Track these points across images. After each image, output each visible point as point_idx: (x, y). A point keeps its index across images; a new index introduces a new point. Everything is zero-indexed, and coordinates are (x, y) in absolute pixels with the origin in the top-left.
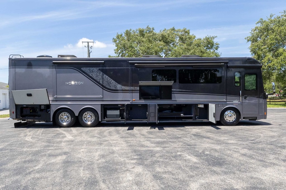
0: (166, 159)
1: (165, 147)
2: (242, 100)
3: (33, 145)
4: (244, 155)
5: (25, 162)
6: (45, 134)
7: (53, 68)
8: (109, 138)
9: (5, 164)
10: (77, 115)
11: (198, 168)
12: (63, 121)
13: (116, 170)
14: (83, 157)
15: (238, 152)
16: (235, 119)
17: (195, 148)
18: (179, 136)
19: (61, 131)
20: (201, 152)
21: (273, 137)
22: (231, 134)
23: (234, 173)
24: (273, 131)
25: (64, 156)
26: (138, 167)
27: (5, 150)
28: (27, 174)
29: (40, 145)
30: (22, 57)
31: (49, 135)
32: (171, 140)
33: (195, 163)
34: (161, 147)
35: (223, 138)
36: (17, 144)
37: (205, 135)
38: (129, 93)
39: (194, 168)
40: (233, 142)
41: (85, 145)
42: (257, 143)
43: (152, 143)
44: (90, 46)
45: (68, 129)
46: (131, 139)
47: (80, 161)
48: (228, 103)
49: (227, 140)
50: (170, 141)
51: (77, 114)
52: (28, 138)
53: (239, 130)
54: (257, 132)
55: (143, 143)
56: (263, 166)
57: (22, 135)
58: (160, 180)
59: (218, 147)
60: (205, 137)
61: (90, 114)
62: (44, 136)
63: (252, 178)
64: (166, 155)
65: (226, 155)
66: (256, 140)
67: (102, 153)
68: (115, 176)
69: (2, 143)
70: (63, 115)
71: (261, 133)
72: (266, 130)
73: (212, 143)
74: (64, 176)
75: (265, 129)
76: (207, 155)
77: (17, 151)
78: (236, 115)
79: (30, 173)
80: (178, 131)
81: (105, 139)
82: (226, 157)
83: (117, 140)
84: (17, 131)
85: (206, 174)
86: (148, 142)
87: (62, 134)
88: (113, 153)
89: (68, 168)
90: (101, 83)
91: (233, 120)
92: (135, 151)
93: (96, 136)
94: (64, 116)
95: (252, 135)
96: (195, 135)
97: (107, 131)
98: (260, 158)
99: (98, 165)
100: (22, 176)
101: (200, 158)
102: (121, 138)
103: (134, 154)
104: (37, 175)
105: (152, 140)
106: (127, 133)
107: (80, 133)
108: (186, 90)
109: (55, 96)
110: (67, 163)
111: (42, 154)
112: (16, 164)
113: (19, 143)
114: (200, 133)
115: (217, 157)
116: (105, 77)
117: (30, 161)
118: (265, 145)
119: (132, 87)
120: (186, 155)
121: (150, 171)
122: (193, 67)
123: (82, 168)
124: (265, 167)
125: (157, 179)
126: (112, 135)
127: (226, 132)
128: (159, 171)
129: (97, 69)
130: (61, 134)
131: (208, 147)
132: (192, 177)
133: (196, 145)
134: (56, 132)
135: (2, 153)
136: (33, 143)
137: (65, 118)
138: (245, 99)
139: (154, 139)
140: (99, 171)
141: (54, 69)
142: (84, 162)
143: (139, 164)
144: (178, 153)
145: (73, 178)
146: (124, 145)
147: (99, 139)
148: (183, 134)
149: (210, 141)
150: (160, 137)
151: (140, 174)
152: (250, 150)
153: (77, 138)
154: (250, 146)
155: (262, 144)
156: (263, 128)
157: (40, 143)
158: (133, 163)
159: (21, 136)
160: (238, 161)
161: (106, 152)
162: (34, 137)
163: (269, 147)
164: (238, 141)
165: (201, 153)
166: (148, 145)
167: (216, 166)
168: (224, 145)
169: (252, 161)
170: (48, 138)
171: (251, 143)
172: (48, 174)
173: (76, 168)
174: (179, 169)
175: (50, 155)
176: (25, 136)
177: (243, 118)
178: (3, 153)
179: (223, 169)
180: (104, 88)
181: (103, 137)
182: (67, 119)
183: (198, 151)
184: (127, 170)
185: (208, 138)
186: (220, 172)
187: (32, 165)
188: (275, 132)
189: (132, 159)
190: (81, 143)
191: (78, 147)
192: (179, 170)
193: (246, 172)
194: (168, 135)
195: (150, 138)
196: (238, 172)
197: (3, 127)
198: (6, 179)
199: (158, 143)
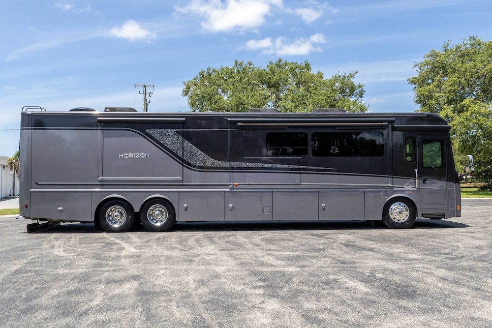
0: (314, 287)
1: (304, 266)
2: (419, 185)
3: (72, 263)
4: (444, 279)
5: (69, 293)
6: (85, 244)
7: (98, 129)
8: (201, 250)
9: (35, 298)
10: (138, 211)
11: (374, 302)
12: (113, 221)
13: (234, 307)
14: (168, 285)
15: (432, 274)
16: (407, 217)
17: (355, 267)
18: (319, 247)
19: (112, 239)
20: (368, 274)
21: (479, 248)
22: (407, 243)
23: (440, 311)
24: (476, 238)
25: (133, 282)
26: (271, 300)
27: (26, 272)
28: (81, 315)
29: (84, 263)
30: (43, 111)
31: (94, 245)
32: (309, 254)
33: (366, 293)
34: (295, 265)
35: (397, 250)
36: (43, 261)
37: (363, 245)
38: (228, 172)
39: (367, 302)
40: (416, 256)
41: (163, 263)
42: (457, 258)
43: (278, 259)
44: (148, 92)
45: (122, 235)
46: (240, 253)
47: (166, 292)
48: (395, 189)
49: (404, 253)
50: (307, 256)
51: (137, 209)
52: (59, 252)
53: (418, 236)
54: (449, 240)
55: (263, 259)
56: (484, 299)
57: (46, 245)
58: (317, 323)
59: (394, 266)
60: (365, 249)
61: (160, 209)
62: (85, 247)
63: (473, 319)
64: (312, 281)
65: (413, 279)
66: (454, 254)
67: (198, 277)
68: (237, 317)
69: (15, 259)
70: (112, 210)
71: (458, 241)
72: (463, 235)
73: (381, 259)
74: (148, 319)
75: (461, 234)
76: (381, 280)
77: (48, 275)
78: (409, 211)
79: (85, 313)
80: (313, 237)
81: (194, 252)
82: (414, 283)
83: (215, 254)
84: (34, 239)
85: (391, 313)
86: (271, 258)
87: (115, 244)
88: (217, 276)
89: (150, 303)
90: (180, 155)
91: (404, 219)
92: (254, 273)
93: (177, 248)
94: (114, 212)
95: (444, 246)
96: (346, 245)
97: (192, 239)
98: (472, 285)
99: (200, 298)
100: (74, 318)
101: (372, 285)
102: (220, 250)
103: (254, 278)
104: (100, 317)
105: (276, 255)
106: (228, 242)
107: (146, 242)
108: (324, 168)
109: (99, 178)
110: (145, 295)
111: (94, 279)
112: (55, 296)
113: (45, 260)
114: (354, 242)
115: (400, 283)
116: (187, 144)
117: (77, 292)
118: (473, 263)
119: (233, 162)
120: (344, 280)
121: (294, 308)
122: (337, 128)
123: (174, 304)
124: (487, 300)
125: (313, 323)
126: (204, 246)
127: (398, 240)
128: (310, 307)
129: (172, 132)
130: (113, 243)
131: (377, 266)
132: (370, 318)
133: (355, 263)
134: (103, 240)
135: (23, 277)
136: (70, 260)
137: (116, 216)
138: (424, 182)
139: (278, 253)
140: (207, 309)
141: (100, 131)
142: (173, 292)
143: (272, 296)
144: (329, 277)
145: (165, 321)
146: (232, 263)
147: (183, 253)
148: (324, 244)
149: (376, 255)
150: (287, 249)
151: (278, 313)
152: (451, 270)
153: (143, 250)
154: (448, 264)
155: (467, 261)
156: (458, 233)
157: (83, 259)
158: (259, 294)
159: (44, 247)
160: (439, 290)
161: (205, 275)
162: (68, 250)
163: (480, 264)
164: (425, 254)
165: (369, 277)
166: (274, 263)
167: (403, 299)
168: (403, 262)
169: (461, 290)
170: (93, 251)
171: (448, 258)
172: (118, 314)
173: (163, 304)
174: (343, 305)
175: (109, 282)
176: (53, 247)
177: (421, 216)
178: (25, 278)
179: (418, 304)
180: (184, 164)
181: (189, 249)
182: (119, 217)
183: (363, 274)
184: (254, 307)
185: (371, 250)
186: (415, 309)
187: (85, 299)
188: (480, 239)
189: (256, 287)
190: (154, 260)
191: (152, 267)
192: (344, 307)
193: (459, 310)
194: (301, 245)
195: (272, 250)
196: (444, 309)
197: (6, 231)
198: (47, 323)
199: (288, 259)
